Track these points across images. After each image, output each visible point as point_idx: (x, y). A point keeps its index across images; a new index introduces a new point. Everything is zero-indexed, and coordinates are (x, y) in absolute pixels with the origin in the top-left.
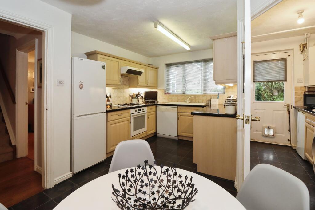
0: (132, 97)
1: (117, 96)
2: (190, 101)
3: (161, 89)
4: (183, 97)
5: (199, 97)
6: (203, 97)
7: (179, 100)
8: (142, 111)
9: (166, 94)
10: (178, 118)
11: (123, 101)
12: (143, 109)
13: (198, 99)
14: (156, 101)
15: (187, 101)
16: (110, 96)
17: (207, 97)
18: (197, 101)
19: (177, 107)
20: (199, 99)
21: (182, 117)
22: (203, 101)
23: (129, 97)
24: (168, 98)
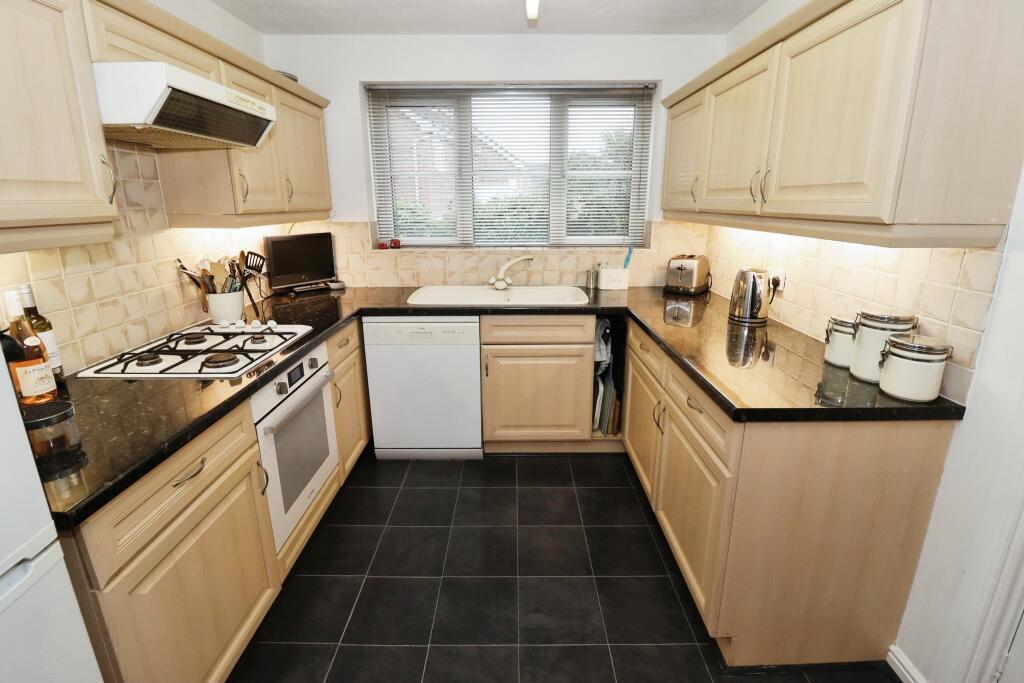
0: (206, 284)
1: (90, 297)
2: (509, 281)
3: (352, 224)
4: (471, 262)
5: (546, 259)
6: (562, 259)
7: (452, 274)
8: (308, 372)
9: (382, 246)
10: (485, 370)
11: (143, 322)
12: (313, 363)
13: (541, 268)
14: (333, 286)
15: (498, 280)
16: (31, 312)
17: (578, 259)
18: (536, 278)
19: (476, 318)
20: (545, 268)
21: (503, 362)
22: (562, 274)
23: (182, 285)
24: (396, 266)
